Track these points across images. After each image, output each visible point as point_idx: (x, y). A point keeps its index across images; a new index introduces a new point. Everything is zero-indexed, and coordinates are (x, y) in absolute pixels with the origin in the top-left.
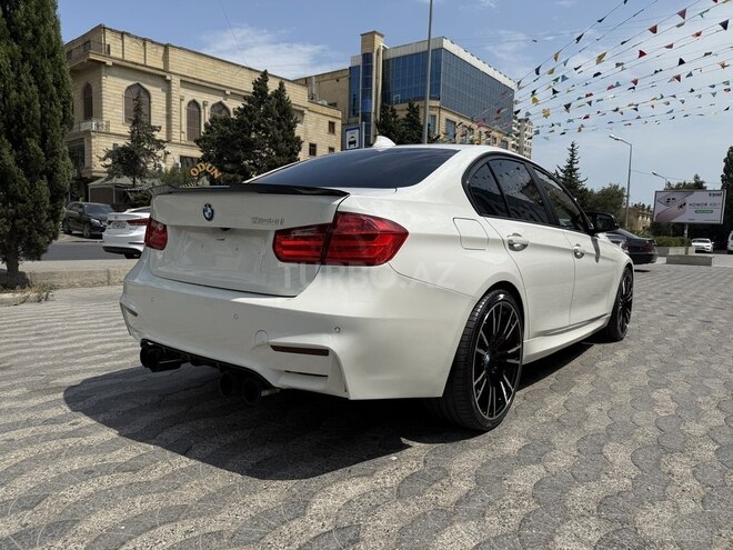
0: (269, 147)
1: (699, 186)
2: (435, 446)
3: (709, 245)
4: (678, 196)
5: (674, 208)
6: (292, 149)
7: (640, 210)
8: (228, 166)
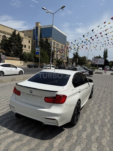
0: (16, 46)
1: (100, 57)
2: (69, 129)
3: (101, 69)
4: (96, 59)
5: (96, 61)
6: (21, 47)
7: (89, 61)
8: (7, 50)
